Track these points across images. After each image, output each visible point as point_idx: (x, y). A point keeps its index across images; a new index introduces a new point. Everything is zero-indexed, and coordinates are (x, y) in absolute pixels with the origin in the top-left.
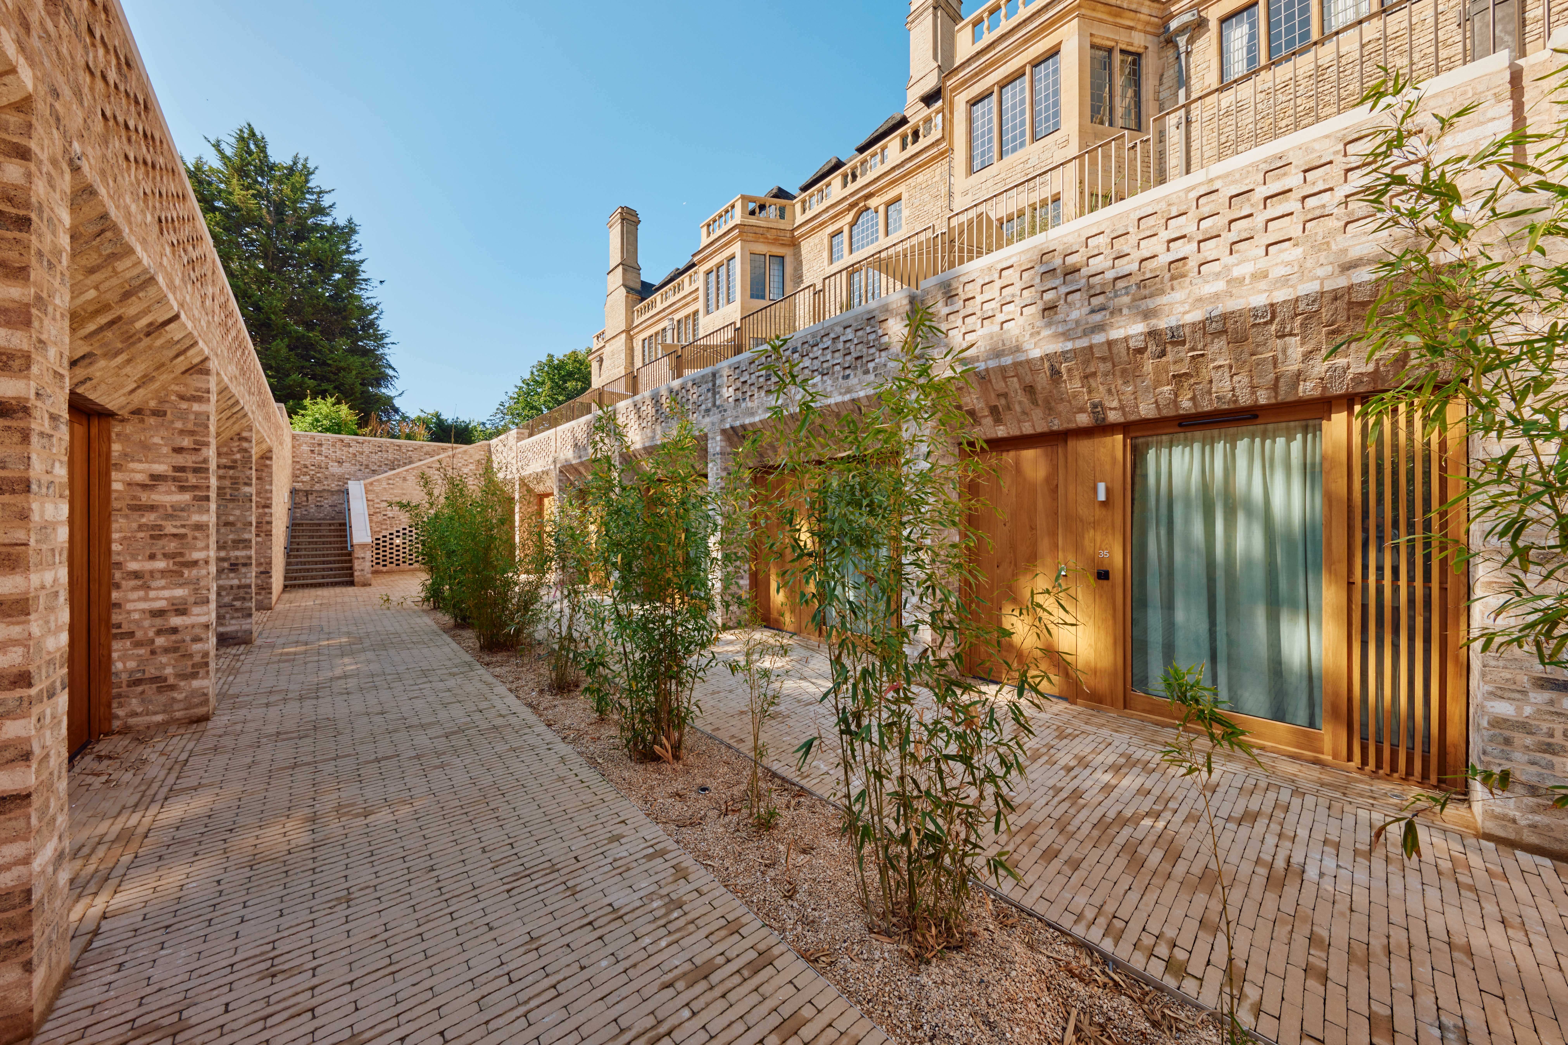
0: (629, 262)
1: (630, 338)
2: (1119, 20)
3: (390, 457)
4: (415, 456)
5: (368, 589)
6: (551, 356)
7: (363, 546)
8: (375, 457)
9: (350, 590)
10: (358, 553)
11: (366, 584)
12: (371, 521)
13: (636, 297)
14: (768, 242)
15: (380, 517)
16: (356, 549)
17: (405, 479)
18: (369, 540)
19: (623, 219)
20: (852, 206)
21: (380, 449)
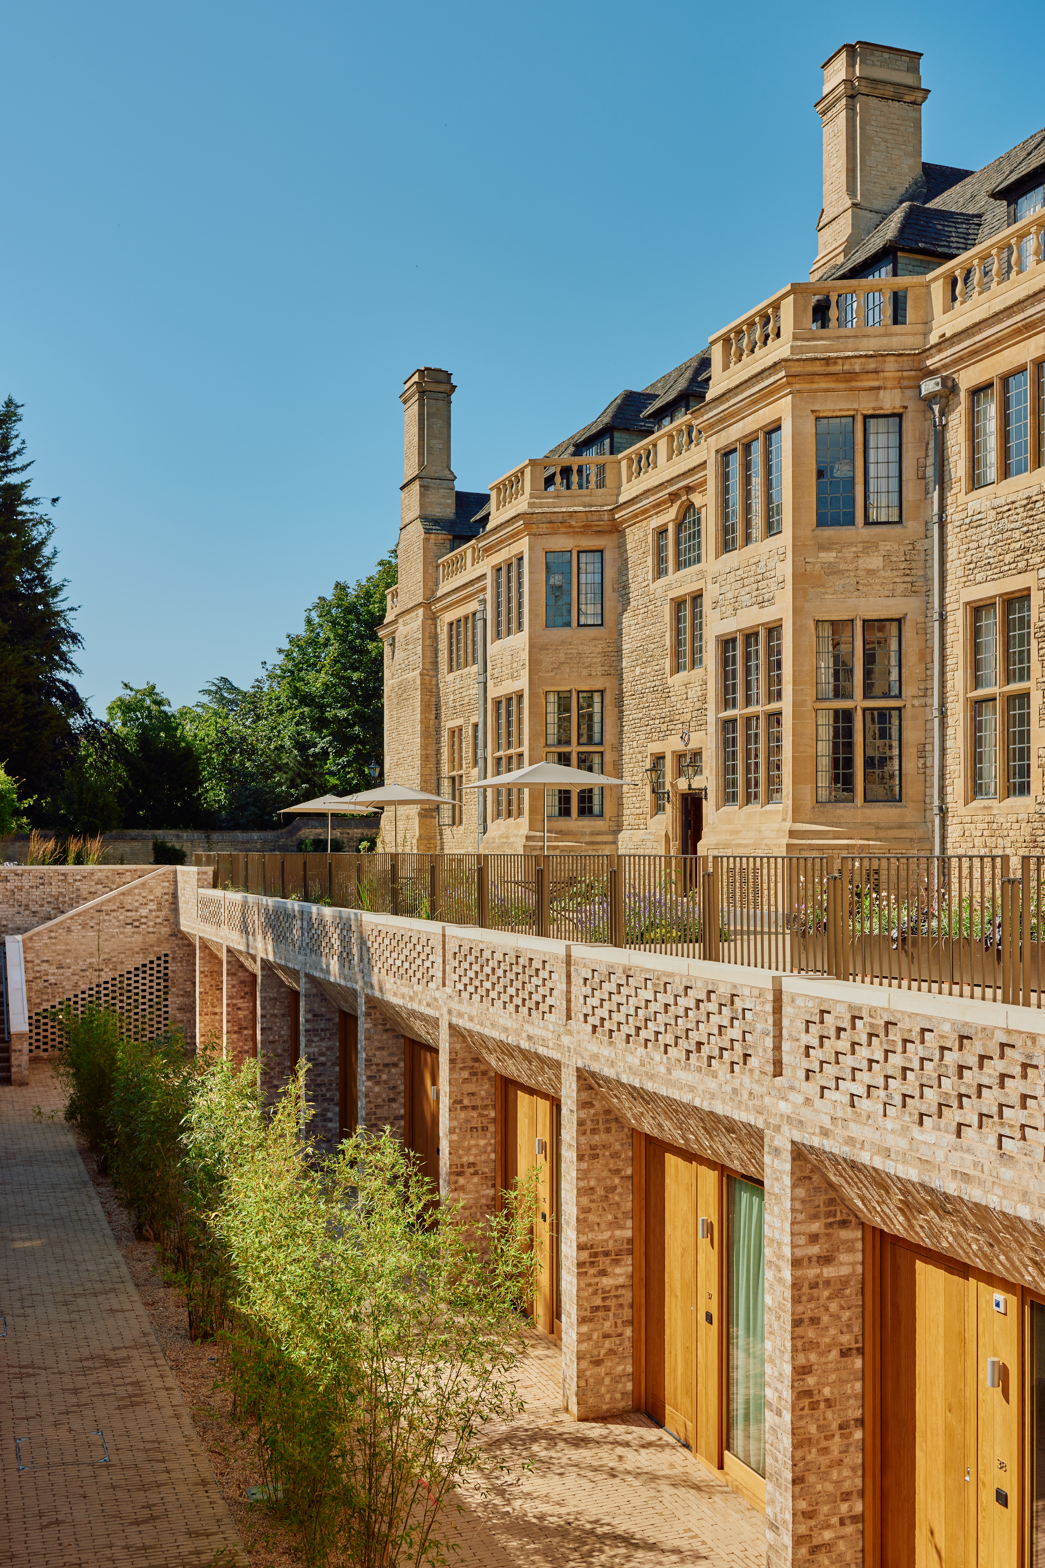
0: (432, 471)
1: (432, 618)
2: (854, 384)
3: (54, 892)
4: (84, 888)
5: (25, 1091)
6: (341, 588)
7: (20, 1035)
8: (36, 893)
9: (7, 1089)
10: (16, 1045)
11: (23, 1084)
12: (29, 990)
13: (442, 537)
14: (573, 532)
15: (41, 984)
16: (14, 1039)
17: (69, 930)
18: (26, 1028)
19: (422, 393)
20: (674, 497)
21: (43, 881)
